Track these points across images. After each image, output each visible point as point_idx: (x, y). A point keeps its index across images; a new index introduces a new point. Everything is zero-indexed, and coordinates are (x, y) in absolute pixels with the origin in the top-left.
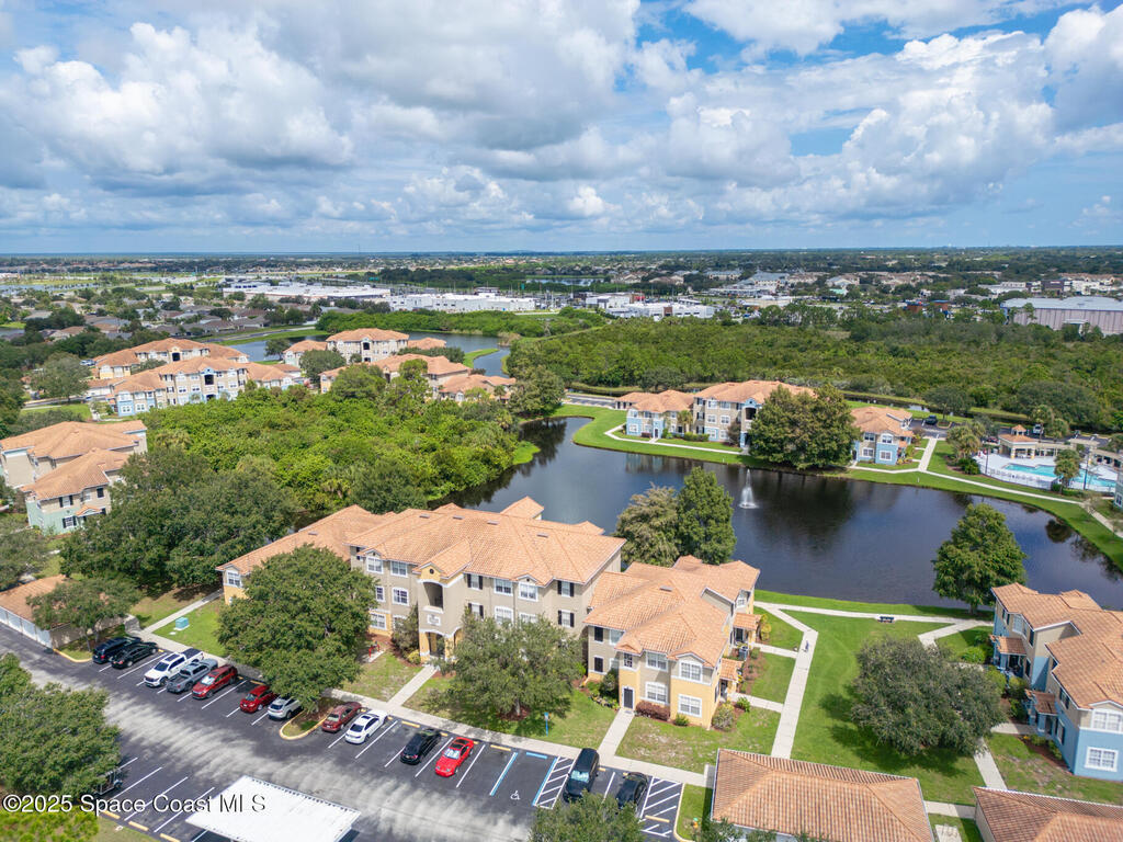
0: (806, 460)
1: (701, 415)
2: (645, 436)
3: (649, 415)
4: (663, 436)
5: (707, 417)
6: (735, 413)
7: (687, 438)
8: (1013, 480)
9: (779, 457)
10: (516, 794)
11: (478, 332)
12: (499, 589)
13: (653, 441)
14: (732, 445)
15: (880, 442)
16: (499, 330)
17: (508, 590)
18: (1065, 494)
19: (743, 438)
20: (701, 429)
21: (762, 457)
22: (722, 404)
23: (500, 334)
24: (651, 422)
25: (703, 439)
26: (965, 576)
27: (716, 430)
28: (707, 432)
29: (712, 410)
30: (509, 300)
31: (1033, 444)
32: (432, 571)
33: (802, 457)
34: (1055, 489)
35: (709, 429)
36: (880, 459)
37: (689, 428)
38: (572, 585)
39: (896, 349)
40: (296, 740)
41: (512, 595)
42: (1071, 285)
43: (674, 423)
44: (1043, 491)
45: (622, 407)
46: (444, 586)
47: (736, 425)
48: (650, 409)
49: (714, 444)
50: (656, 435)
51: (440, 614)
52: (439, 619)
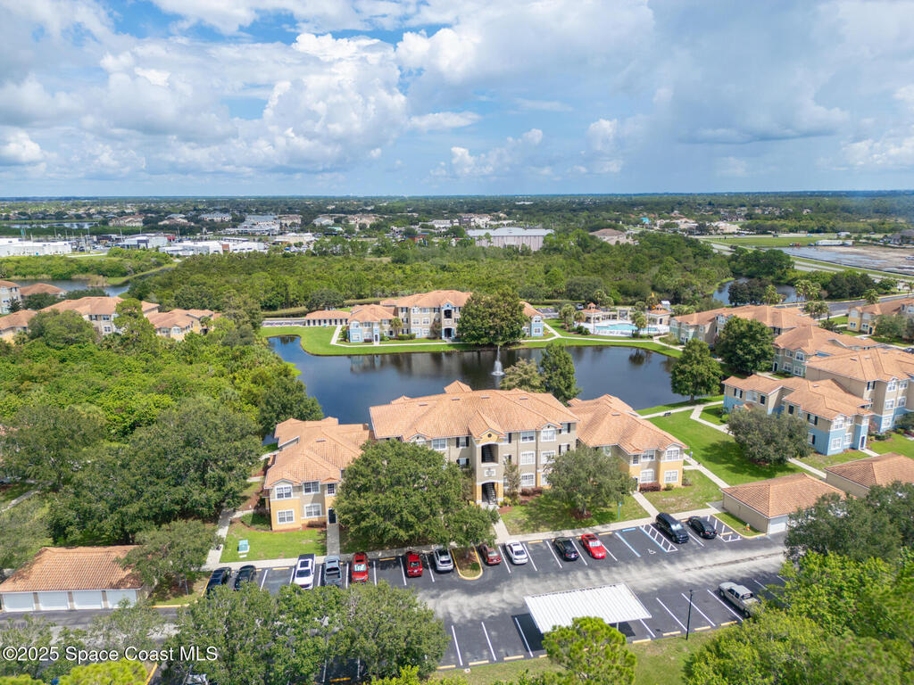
0: (503, 340)
1: (405, 320)
2: (367, 341)
3: (369, 324)
4: (382, 340)
5: (412, 321)
6: (434, 315)
7: (401, 339)
8: (611, 335)
9: (485, 340)
10: (650, 551)
11: (45, 276)
12: (524, 438)
13: (376, 344)
14: (434, 338)
15: (533, 322)
16: (72, 272)
17: (531, 438)
18: (642, 337)
19: (443, 332)
20: (405, 331)
21: (473, 342)
22: (423, 309)
23: (75, 277)
24: (372, 330)
25: (412, 338)
26: (699, 380)
27: (421, 325)
28: (413, 332)
29: (415, 315)
31: (600, 314)
32: (490, 436)
33: (500, 338)
34: (635, 336)
35: (415, 330)
36: (534, 333)
37: (399, 330)
38: (569, 424)
39: (445, 266)
40: (479, 579)
41: (534, 441)
42: (474, 221)
43: (387, 327)
44: (630, 338)
45: (312, 324)
46: (499, 444)
47: (437, 324)
48: (368, 320)
49: (420, 340)
50: (376, 340)
51: (495, 467)
52: (494, 470)
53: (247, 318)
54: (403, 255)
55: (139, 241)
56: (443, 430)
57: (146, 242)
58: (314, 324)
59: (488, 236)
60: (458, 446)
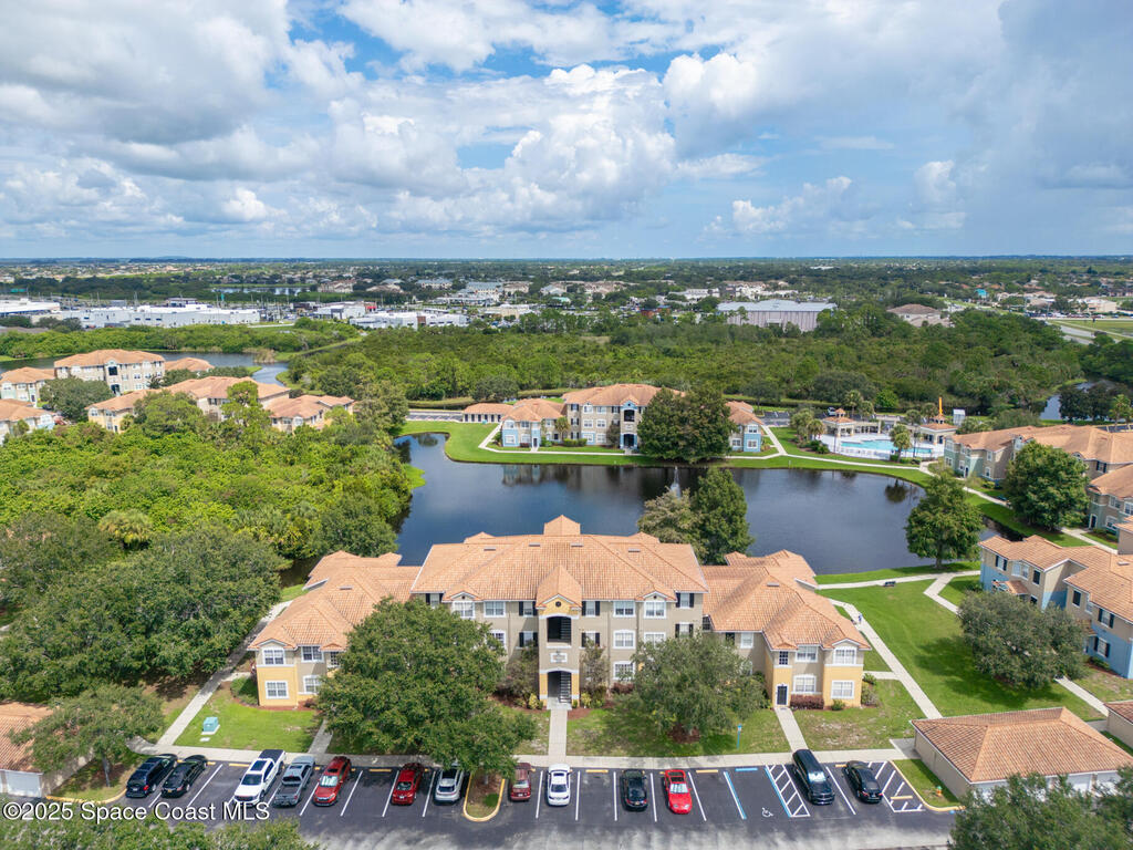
0: (697, 454)
1: (575, 420)
2: (525, 446)
3: (527, 424)
4: (543, 445)
5: (583, 423)
6: (611, 416)
7: (566, 445)
8: (859, 455)
9: (672, 453)
10: (765, 811)
11: (216, 348)
12: (620, 611)
13: (534, 450)
14: (611, 447)
15: (747, 432)
16: (244, 345)
17: (629, 612)
18: (903, 462)
19: (622, 439)
20: (575, 434)
21: (656, 456)
22: (598, 407)
23: (246, 350)
24: (530, 432)
25: (582, 444)
27: (594, 431)
28: (584, 437)
29: (588, 415)
30: (228, 312)
31: (853, 424)
32: (558, 604)
33: (693, 452)
34: (894, 459)
35: (586, 434)
36: (747, 448)
37: (565, 433)
38: (692, 596)
39: (669, 350)
40: (488, 822)
41: (634, 615)
42: (740, 291)
43: (551, 429)
44: (885, 462)
45: (470, 420)
46: (572, 618)
47: (615, 428)
48: (527, 419)
49: (593, 448)
50: (535, 445)
51: (564, 650)
52: (566, 654)
53: (385, 410)
54: (624, 334)
55: (333, 311)
56: (502, 589)
57: (340, 311)
58: (473, 419)
59: (742, 311)
60: (521, 614)
